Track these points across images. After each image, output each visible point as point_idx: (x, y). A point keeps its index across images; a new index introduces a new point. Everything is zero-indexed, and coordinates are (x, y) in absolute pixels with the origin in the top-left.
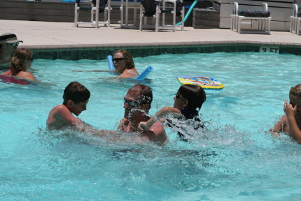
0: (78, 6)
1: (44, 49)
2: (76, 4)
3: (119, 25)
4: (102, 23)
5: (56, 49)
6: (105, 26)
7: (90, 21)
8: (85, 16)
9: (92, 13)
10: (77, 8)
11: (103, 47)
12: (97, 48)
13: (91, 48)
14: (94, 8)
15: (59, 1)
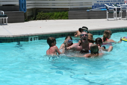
0: (108, 11)
1: (95, 31)
2: (107, 11)
3: (126, 18)
4: (118, 18)
5: (100, 30)
6: (120, 19)
7: (113, 18)
8: (111, 15)
9: (114, 14)
10: (107, 12)
11: (120, 28)
12: (117, 29)
13: (114, 29)
14: (115, 12)
15: (100, 10)
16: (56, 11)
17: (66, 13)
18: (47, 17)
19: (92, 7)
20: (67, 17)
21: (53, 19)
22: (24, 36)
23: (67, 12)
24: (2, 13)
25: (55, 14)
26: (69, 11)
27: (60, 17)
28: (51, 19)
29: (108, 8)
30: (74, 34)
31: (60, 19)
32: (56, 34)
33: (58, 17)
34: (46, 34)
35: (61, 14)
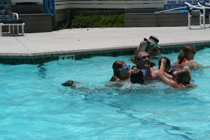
1: (168, 46)
2: (189, 14)
4: (207, 26)
5: (176, 45)
7: (199, 25)
8: (196, 21)
9: (200, 18)
10: (190, 16)
12: (205, 43)
13: (201, 43)
14: (201, 15)
15: (177, 12)
16: (104, 14)
17: (120, 17)
18: (89, 23)
19: (163, 7)
20: (122, 24)
21: (98, 27)
22: (52, 55)
23: (122, 15)
24: (16, 16)
25: (103, 18)
26: (125, 13)
27: (110, 24)
28: (96, 27)
29: (191, 9)
30: (133, 51)
31: (111, 26)
32: (104, 51)
33: (108, 23)
34: (88, 52)
35: (113, 18)
